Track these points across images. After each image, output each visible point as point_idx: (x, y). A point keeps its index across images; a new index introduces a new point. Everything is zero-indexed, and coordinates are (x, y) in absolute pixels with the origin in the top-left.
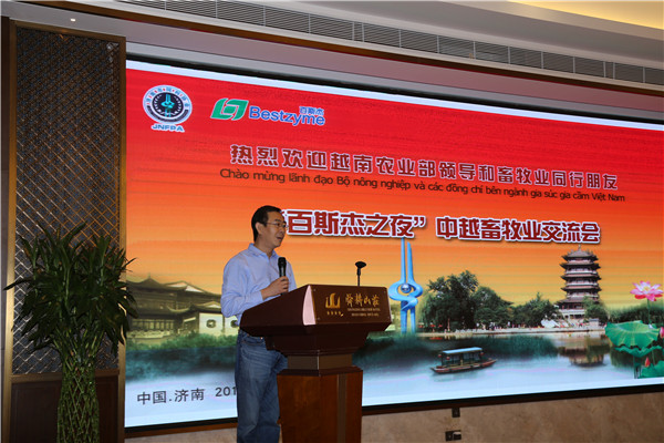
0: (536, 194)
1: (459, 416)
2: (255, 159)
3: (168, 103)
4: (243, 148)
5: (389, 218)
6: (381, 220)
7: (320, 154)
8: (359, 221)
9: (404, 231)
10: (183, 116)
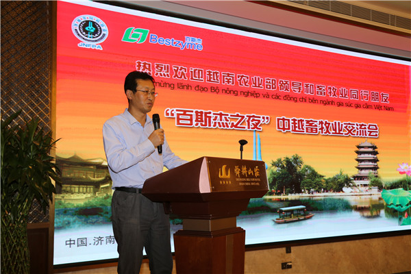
0: (340, 104)
1: (290, 252)
2: (154, 72)
3: (90, 28)
4: (145, 64)
5: (246, 117)
6: (240, 118)
7: (199, 71)
8: (226, 118)
9: (255, 126)
10: (101, 38)
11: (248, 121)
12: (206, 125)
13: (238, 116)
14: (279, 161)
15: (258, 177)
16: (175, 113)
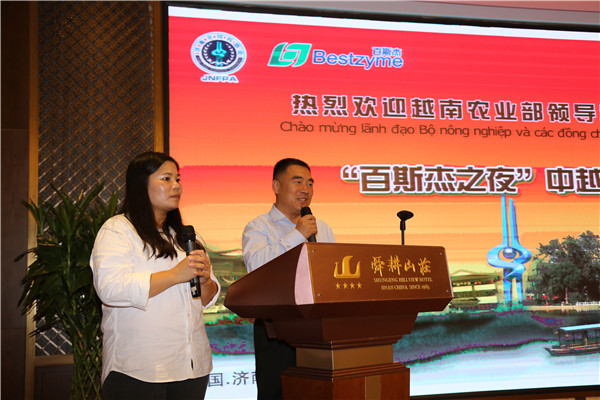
2: (321, 110)
3: (219, 52)
4: (306, 98)
5: (485, 171)
6: (475, 174)
7: (398, 101)
8: (448, 176)
9: (505, 186)
10: (236, 66)
11: (491, 178)
12: (413, 189)
13: (470, 170)
14: (554, 244)
15: (427, 275)
16: (359, 173)
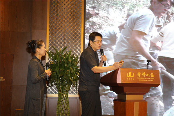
15: (153, 77)
